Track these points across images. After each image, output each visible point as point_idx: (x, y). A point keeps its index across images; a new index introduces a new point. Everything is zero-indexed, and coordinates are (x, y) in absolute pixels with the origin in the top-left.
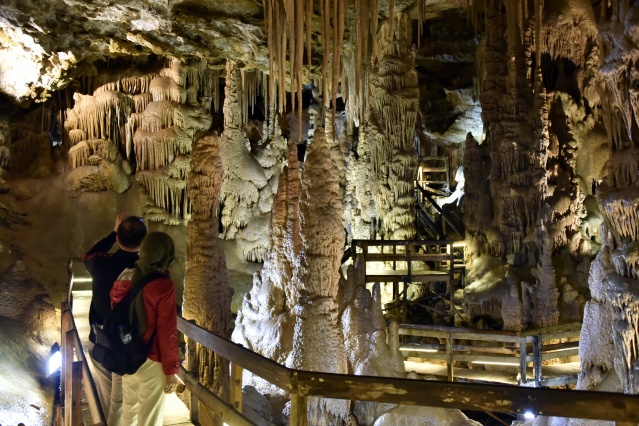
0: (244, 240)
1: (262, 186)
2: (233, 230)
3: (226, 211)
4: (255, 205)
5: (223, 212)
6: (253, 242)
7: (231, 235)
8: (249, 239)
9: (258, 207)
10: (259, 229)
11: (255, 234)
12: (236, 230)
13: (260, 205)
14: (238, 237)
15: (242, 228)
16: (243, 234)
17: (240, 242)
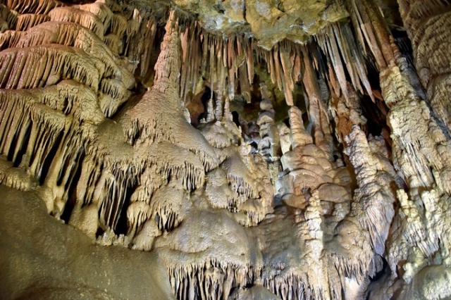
0: (174, 251)
1: (213, 166)
2: (151, 231)
3: (140, 194)
4: (198, 193)
5: (134, 197)
6: (198, 254)
7: (144, 241)
8: (186, 248)
9: (203, 195)
10: (209, 229)
11: (201, 239)
12: (157, 233)
13: (208, 192)
14: (160, 244)
15: (170, 228)
16: (175, 239)
17: (164, 256)
